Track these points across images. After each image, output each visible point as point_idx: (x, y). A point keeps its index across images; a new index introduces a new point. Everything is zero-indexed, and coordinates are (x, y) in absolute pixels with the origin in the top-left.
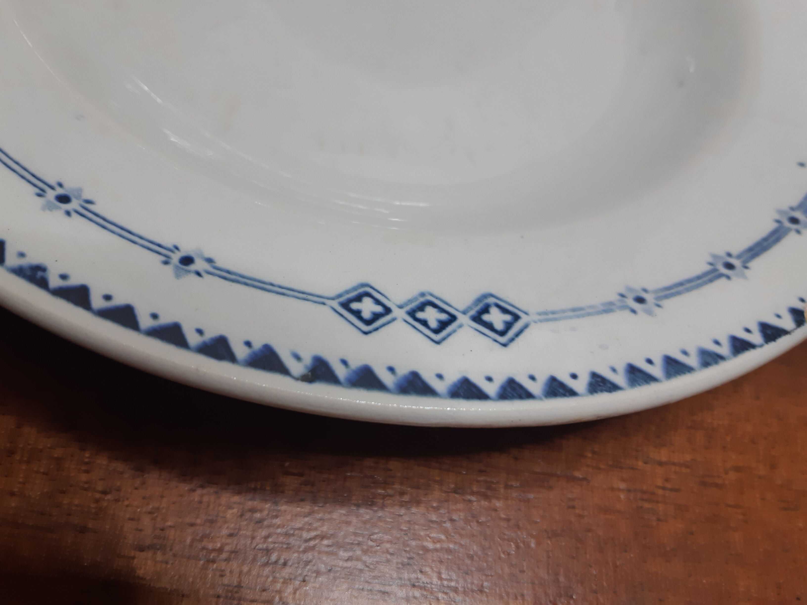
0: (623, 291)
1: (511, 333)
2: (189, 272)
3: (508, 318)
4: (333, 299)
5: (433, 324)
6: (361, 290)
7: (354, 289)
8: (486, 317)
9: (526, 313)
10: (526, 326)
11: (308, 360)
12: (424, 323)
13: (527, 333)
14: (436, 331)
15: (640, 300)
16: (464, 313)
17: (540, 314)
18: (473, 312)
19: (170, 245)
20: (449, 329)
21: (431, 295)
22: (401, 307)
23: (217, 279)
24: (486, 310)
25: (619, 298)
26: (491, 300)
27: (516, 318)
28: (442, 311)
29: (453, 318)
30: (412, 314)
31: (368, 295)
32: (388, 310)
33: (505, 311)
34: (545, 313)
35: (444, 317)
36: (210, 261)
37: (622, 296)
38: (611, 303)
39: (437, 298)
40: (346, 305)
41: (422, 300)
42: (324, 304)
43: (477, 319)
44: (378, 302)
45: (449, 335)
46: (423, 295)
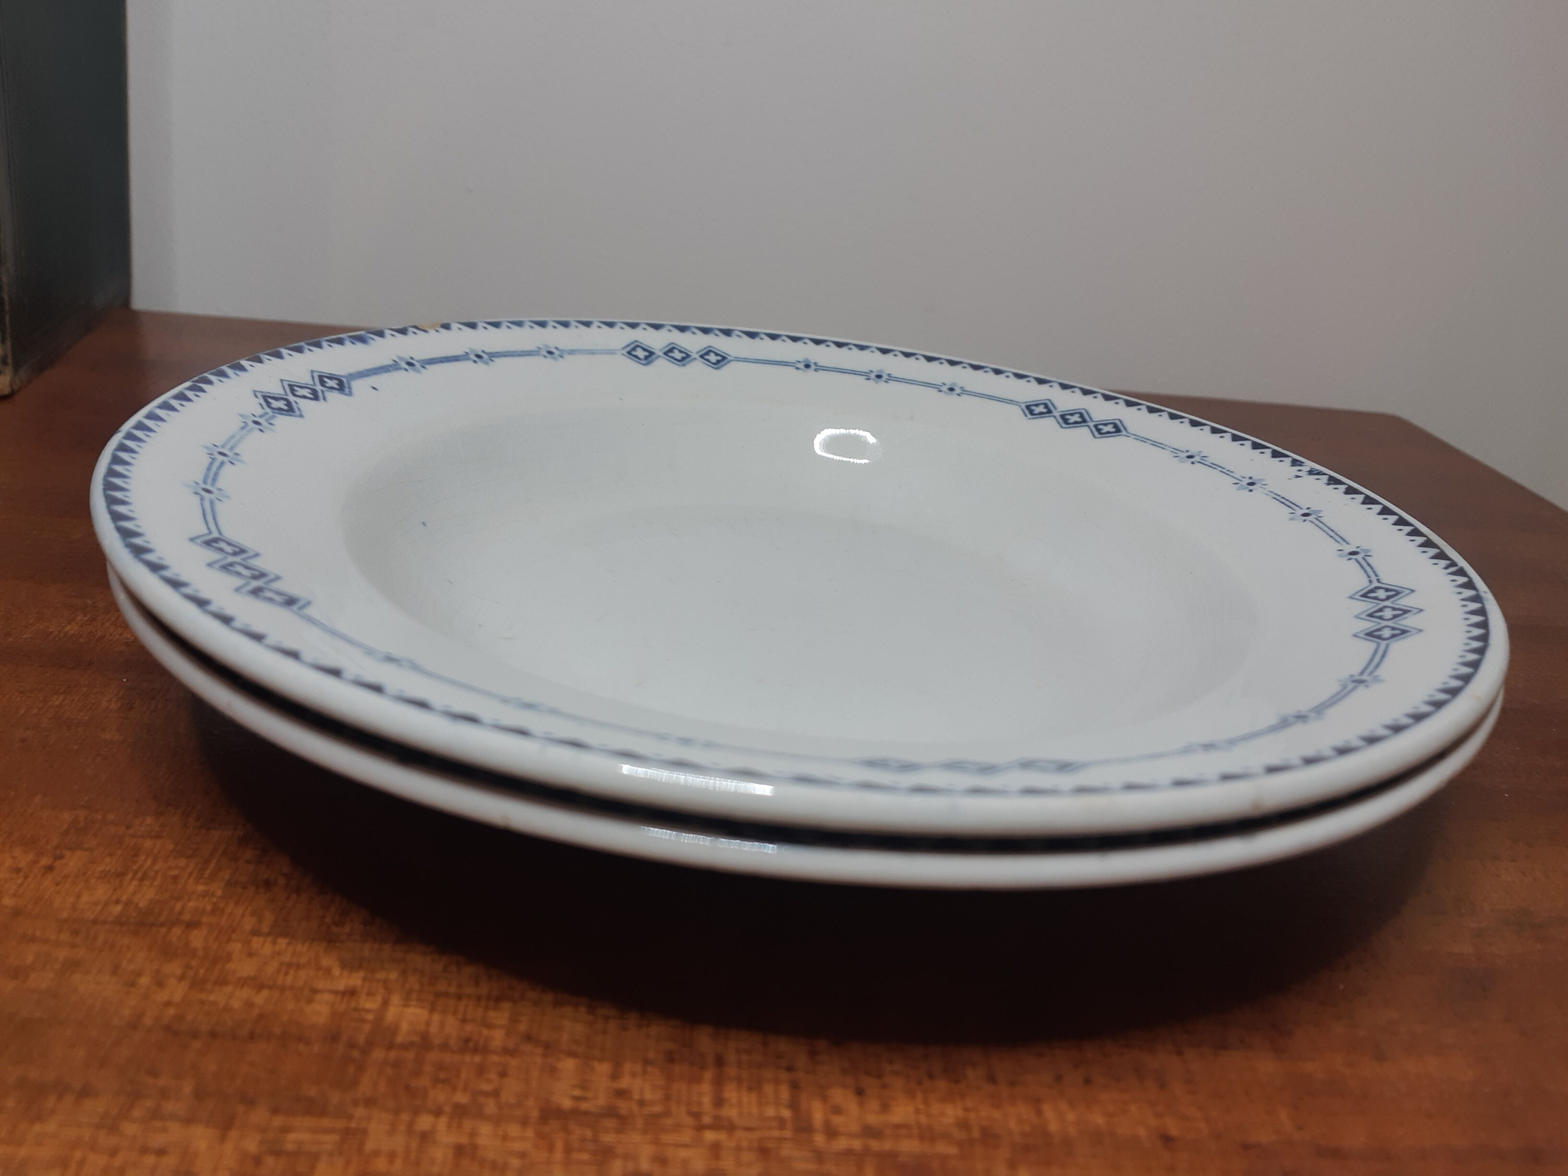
0: (560, 359)
1: (632, 346)
2: (803, 362)
3: (634, 353)
4: (732, 360)
5: (676, 351)
6: (718, 366)
7: (722, 366)
8: (647, 354)
9: (623, 354)
10: (624, 348)
11: (733, 335)
12: (681, 352)
13: (624, 345)
14: (674, 348)
15: (550, 353)
16: (659, 356)
17: (615, 353)
18: (654, 356)
19: (819, 371)
20: (667, 349)
21: (678, 365)
22: (695, 359)
23: (790, 361)
24: (646, 358)
25: (564, 356)
26: (643, 362)
27: (629, 353)
28: (672, 357)
29: (666, 354)
30: (688, 356)
31: (714, 364)
32: (702, 357)
33: (636, 357)
34: (612, 353)
35: (671, 354)
36: (798, 368)
37: (561, 357)
38: (570, 354)
39: (675, 364)
40: (724, 358)
41: (684, 363)
42: (736, 358)
43: (651, 353)
44: (708, 360)
45: (667, 346)
46: (684, 365)
